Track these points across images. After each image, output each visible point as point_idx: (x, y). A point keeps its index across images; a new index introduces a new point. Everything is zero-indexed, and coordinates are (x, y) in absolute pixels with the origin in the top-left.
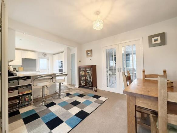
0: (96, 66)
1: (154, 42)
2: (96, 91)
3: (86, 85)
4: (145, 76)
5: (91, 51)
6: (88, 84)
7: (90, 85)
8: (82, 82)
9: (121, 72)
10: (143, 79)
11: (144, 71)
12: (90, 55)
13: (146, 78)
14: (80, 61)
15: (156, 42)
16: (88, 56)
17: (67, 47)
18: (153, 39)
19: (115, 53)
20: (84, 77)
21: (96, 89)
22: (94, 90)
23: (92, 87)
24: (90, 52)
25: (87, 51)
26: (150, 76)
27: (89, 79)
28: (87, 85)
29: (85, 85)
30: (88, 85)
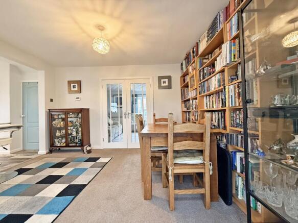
0: (89, 109)
1: (162, 85)
2: (89, 152)
3: (67, 146)
4: (156, 121)
5: (79, 82)
6: (71, 143)
7: (77, 143)
8: (56, 140)
9: (128, 118)
10: (154, 123)
11: (154, 115)
12: (76, 89)
13: (156, 123)
14: (52, 100)
15: (165, 85)
16: (70, 92)
17: (10, 65)
18: (162, 80)
19: (121, 91)
20: (64, 131)
21: (89, 148)
22: (85, 151)
23: (82, 145)
24: (76, 85)
25: (70, 83)
26: (160, 120)
27: (74, 133)
28: (71, 145)
29: (64, 145)
30: (73, 145)
